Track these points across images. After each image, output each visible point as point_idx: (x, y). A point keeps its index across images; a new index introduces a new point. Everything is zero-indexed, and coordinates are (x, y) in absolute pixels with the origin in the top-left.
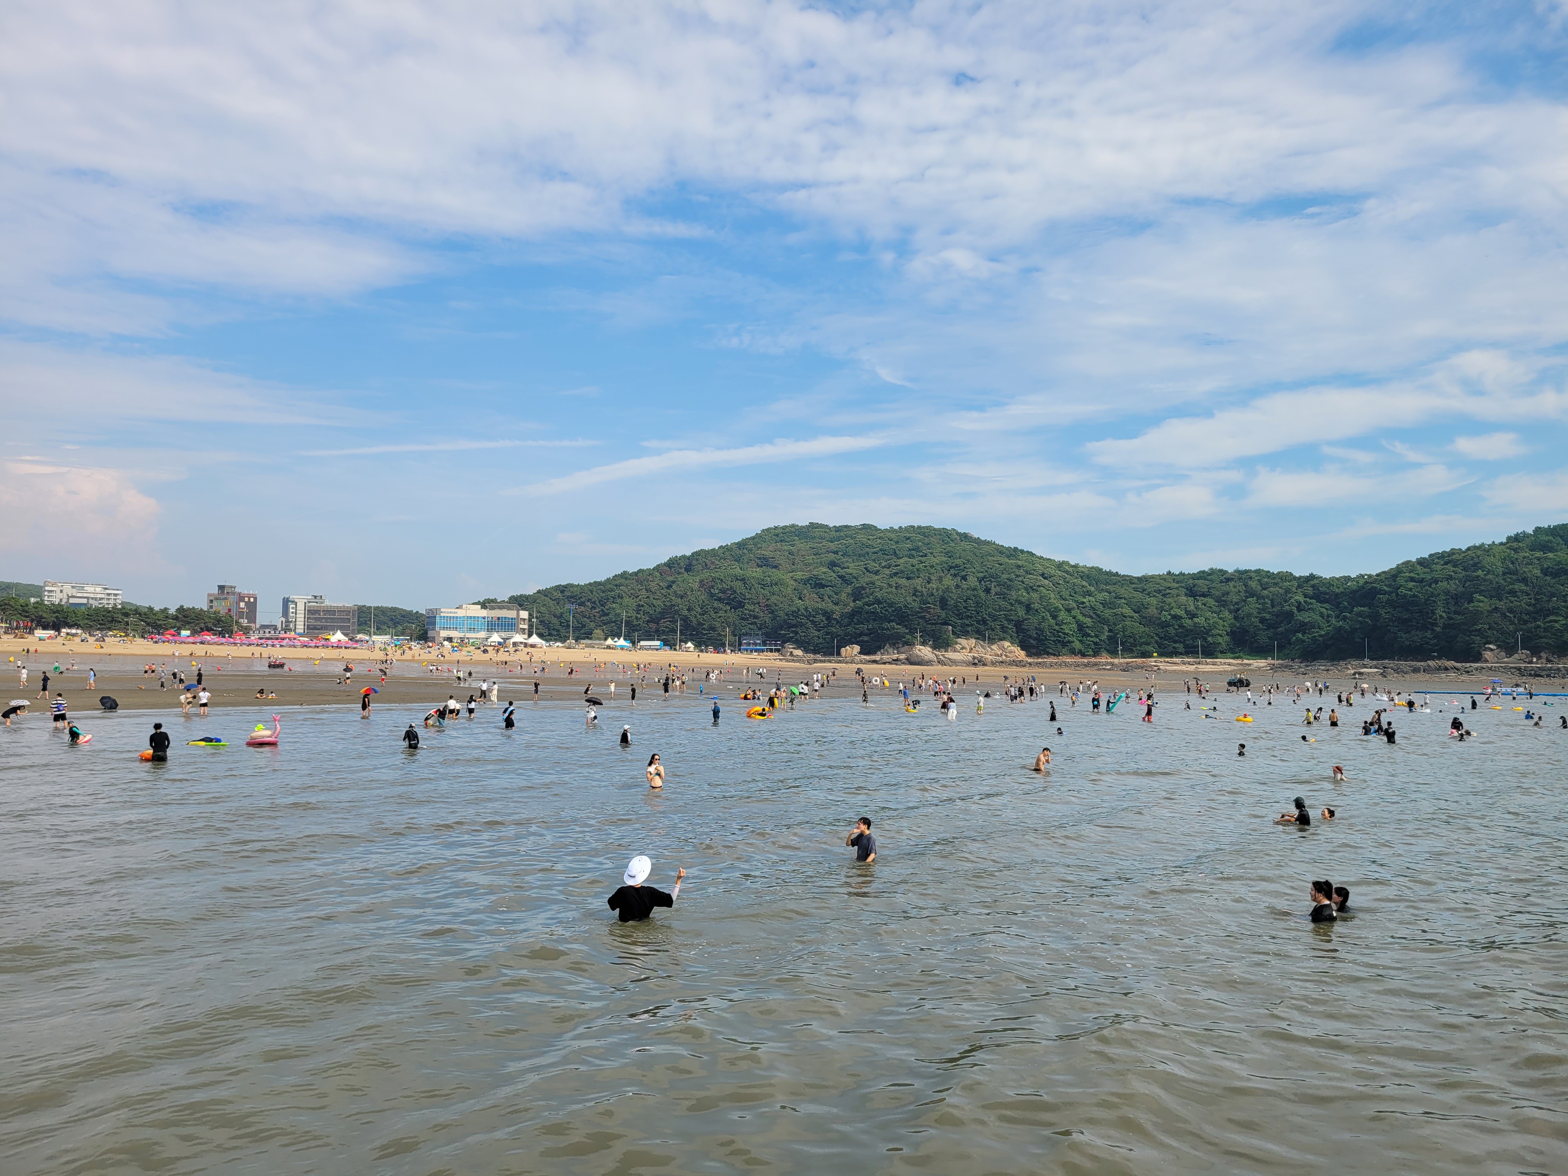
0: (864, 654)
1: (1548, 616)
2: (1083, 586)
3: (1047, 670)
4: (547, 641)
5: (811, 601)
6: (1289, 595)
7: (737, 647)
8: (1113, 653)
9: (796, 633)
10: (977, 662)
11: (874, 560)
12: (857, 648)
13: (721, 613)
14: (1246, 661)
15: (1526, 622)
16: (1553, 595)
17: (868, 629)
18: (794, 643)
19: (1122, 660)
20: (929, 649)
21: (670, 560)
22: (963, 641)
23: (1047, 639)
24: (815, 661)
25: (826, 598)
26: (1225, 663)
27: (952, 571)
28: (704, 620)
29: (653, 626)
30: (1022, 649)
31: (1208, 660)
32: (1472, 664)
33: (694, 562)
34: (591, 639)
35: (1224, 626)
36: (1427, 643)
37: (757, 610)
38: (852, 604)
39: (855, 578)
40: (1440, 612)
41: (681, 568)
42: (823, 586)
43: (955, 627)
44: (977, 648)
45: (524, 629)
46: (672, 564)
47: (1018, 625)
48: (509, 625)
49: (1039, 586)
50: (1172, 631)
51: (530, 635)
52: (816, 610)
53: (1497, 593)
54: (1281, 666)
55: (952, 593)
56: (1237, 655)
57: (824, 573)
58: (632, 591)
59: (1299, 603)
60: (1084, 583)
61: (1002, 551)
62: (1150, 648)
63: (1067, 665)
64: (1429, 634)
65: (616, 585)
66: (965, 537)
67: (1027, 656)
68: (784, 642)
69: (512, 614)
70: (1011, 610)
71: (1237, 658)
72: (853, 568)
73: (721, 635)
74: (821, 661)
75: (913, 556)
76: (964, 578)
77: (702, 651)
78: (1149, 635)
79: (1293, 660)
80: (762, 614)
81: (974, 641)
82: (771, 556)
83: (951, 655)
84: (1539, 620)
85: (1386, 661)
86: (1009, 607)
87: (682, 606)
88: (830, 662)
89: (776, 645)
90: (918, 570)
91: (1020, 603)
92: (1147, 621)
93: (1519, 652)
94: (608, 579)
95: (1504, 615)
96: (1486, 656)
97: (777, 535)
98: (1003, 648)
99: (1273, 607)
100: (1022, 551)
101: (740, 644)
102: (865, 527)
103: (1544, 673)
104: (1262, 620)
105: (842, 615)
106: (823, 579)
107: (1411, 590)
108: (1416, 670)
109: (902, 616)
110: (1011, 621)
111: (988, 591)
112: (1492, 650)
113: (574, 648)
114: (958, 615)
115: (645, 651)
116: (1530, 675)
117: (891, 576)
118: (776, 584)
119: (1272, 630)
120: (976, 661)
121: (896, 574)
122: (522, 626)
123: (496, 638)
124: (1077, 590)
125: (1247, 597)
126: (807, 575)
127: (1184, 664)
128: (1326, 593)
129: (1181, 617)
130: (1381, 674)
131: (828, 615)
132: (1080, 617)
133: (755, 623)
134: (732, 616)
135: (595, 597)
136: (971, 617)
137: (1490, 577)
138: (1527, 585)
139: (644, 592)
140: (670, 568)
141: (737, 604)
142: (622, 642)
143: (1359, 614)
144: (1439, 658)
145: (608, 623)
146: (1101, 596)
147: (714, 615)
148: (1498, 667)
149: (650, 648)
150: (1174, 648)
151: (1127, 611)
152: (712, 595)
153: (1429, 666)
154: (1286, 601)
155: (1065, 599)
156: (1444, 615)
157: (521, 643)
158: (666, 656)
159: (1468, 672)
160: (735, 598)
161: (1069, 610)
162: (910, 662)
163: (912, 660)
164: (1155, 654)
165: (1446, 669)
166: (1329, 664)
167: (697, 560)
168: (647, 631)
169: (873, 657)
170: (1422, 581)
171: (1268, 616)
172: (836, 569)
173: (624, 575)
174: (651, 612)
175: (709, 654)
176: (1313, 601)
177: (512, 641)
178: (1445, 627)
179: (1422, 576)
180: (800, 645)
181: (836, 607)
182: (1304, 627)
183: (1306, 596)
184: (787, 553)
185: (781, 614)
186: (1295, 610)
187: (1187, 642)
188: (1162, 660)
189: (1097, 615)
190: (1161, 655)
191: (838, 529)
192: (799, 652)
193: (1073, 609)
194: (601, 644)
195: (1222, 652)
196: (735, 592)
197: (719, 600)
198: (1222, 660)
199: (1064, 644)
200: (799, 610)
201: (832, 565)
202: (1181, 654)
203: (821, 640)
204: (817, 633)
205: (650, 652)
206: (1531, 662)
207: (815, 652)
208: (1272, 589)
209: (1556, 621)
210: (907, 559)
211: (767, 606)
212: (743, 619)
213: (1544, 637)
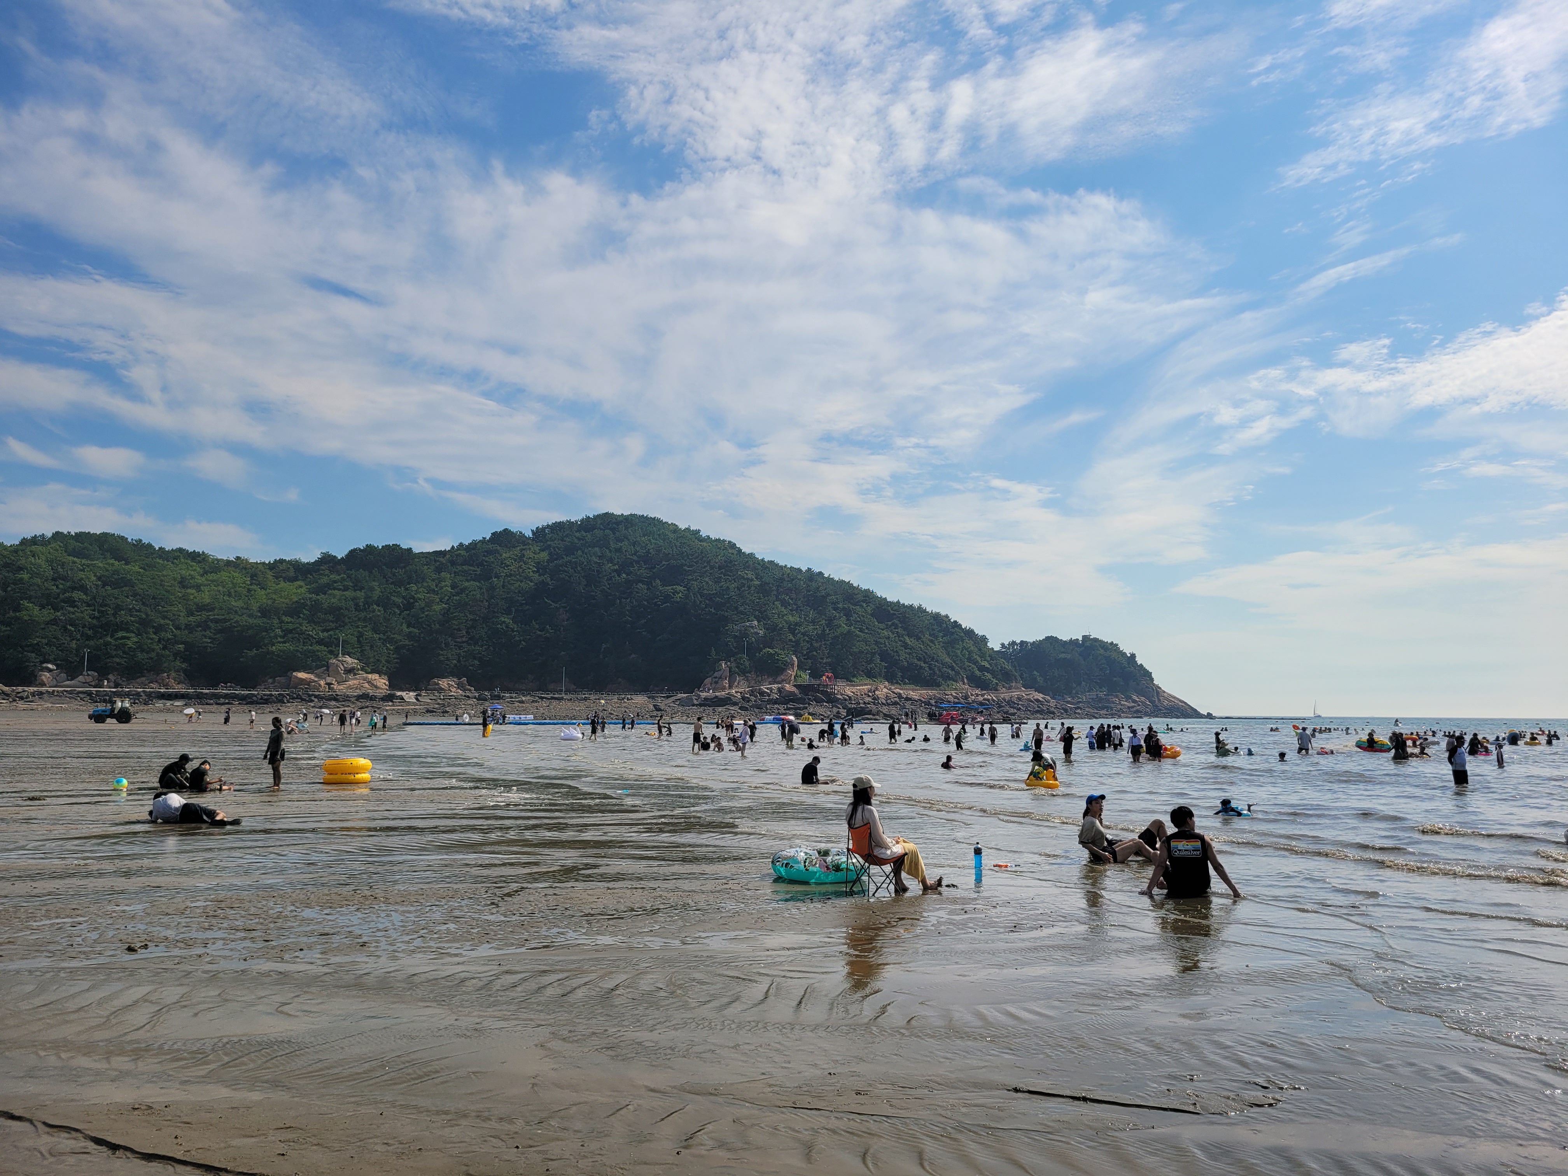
1: (116, 631)
15: (91, 638)
16: (117, 608)
32: (26, 689)
53: (49, 601)
84: (106, 635)
93: (85, 673)
95: (63, 627)
96: (43, 677)
112: (50, 670)
137: (37, 581)
138: (86, 594)
148: (62, 692)
206: (100, 685)
209: (128, 638)
213: (116, 656)
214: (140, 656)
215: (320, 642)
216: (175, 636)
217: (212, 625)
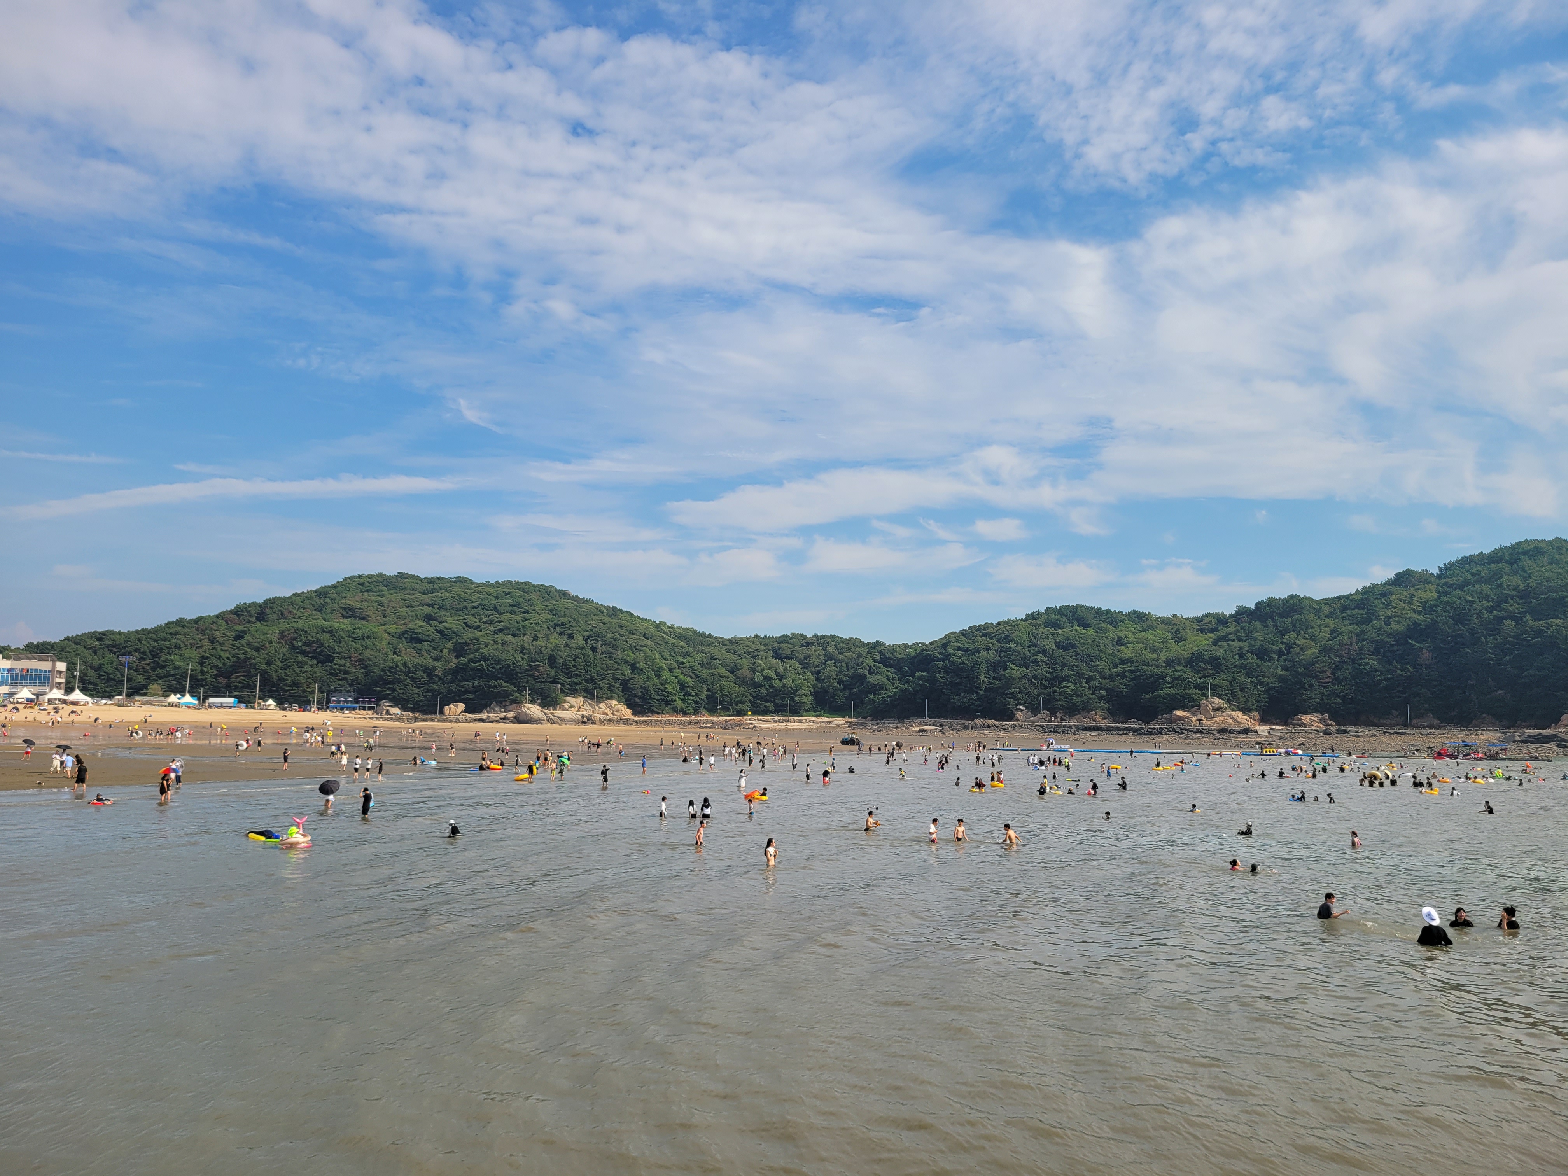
0: (469, 713)
1: (1061, 682)
2: (682, 647)
3: (653, 729)
4: (92, 696)
5: (408, 656)
6: (861, 660)
7: (324, 705)
8: (712, 711)
9: (394, 690)
10: (587, 721)
11: (473, 615)
12: (462, 706)
13: (307, 668)
14: (826, 719)
15: (1046, 687)
16: (1064, 665)
17: (473, 687)
18: (390, 700)
19: (721, 719)
20: (538, 707)
21: (238, 607)
22: (571, 700)
23: (651, 698)
24: (416, 720)
25: (424, 653)
26: (810, 721)
27: (558, 629)
28: (286, 675)
29: (223, 681)
30: (628, 708)
31: (796, 718)
32: (1008, 723)
33: (268, 611)
34: (145, 694)
35: (808, 687)
36: (973, 704)
37: (348, 665)
38: (455, 661)
39: (454, 633)
40: (982, 677)
41: (251, 616)
42: (420, 641)
43: (564, 686)
44: (585, 707)
45: (60, 684)
46: (240, 612)
47: (625, 684)
48: (41, 679)
49: (641, 646)
50: (764, 691)
51: (69, 690)
52: (416, 666)
53: (1025, 662)
54: (858, 724)
55: (561, 651)
56: (818, 713)
57: (421, 627)
58: (192, 641)
59: (870, 667)
60: (683, 644)
61: (600, 610)
62: (744, 707)
63: (671, 723)
64: (974, 697)
65: (171, 634)
66: (564, 594)
67: (633, 714)
68: (379, 700)
69: (45, 666)
70: (618, 669)
71: (819, 716)
72: (452, 622)
73: (305, 691)
74: (422, 720)
75: (515, 613)
76: (571, 637)
77: (284, 709)
78: (744, 695)
79: (865, 718)
80: (353, 670)
81: (582, 699)
82: (358, 607)
83: (559, 713)
84: (1055, 686)
85: (942, 720)
86: (616, 666)
87: (260, 660)
88: (432, 720)
89: (369, 703)
90: (524, 627)
91: (626, 662)
92: (741, 681)
93: (1042, 712)
94: (160, 626)
95: (1030, 680)
96: (1017, 715)
97: (363, 584)
98: (610, 707)
99: (848, 670)
100: (621, 610)
101: (329, 701)
102: (459, 580)
103: (1060, 730)
104: (840, 682)
105: (446, 672)
106: (420, 633)
107: (960, 658)
108: (966, 728)
109: (510, 674)
110: (616, 679)
111: (594, 649)
112: (1022, 710)
113: (127, 706)
114: (567, 674)
115: (216, 710)
116: (1051, 732)
117: (496, 632)
118: (369, 637)
119: (848, 691)
120: (585, 719)
121: (501, 630)
122: (58, 680)
123: (25, 693)
124: (677, 650)
125: (826, 661)
126: (402, 628)
127: (775, 721)
128: (892, 659)
129: (771, 678)
130: (941, 731)
131: (429, 672)
132: (681, 677)
133: (345, 679)
134: (320, 671)
135: (145, 646)
136: (580, 676)
137: (1019, 648)
138: (1045, 656)
139: (206, 642)
140: (238, 615)
141: (324, 658)
142: (188, 699)
143: (920, 678)
144: (982, 717)
145: (165, 676)
146: (698, 657)
147: (298, 670)
148: (1027, 725)
149: (221, 706)
150: (766, 706)
151: (722, 671)
152: (294, 648)
153: (976, 724)
154: (858, 665)
155: (666, 659)
156: (986, 680)
157: (59, 700)
158: (243, 715)
159: (1005, 729)
160: (322, 651)
161: (671, 670)
162: (518, 720)
163: (521, 718)
164: (750, 713)
165: (988, 727)
166: (896, 722)
167: (271, 608)
168: (215, 687)
169: (479, 716)
170: (966, 650)
171: (844, 678)
172: (434, 623)
173: (180, 622)
174: (220, 665)
175: (293, 713)
176: (881, 665)
177: (47, 697)
178: (987, 690)
179: (967, 646)
180: (396, 702)
181: (439, 664)
182: (875, 689)
183: (875, 661)
184: (376, 604)
185: (376, 669)
186: (867, 673)
187: (777, 702)
188: (755, 718)
189: (696, 675)
190: (754, 713)
191: (430, 581)
192: (396, 710)
193: (675, 668)
194: (162, 702)
195: (806, 711)
196: (322, 645)
197: (304, 653)
198: (808, 719)
199: (667, 703)
200: (397, 666)
201: (428, 618)
202: (771, 712)
203: (421, 698)
204: (417, 690)
205: (223, 710)
206: (1050, 721)
207: (413, 710)
208: (847, 654)
209: (1068, 687)
210: (509, 615)
211: (360, 660)
212: (331, 674)
213: (1059, 700)
214: (1076, 700)
215: (1197, 687)
216: (1101, 684)
217: (1127, 674)
